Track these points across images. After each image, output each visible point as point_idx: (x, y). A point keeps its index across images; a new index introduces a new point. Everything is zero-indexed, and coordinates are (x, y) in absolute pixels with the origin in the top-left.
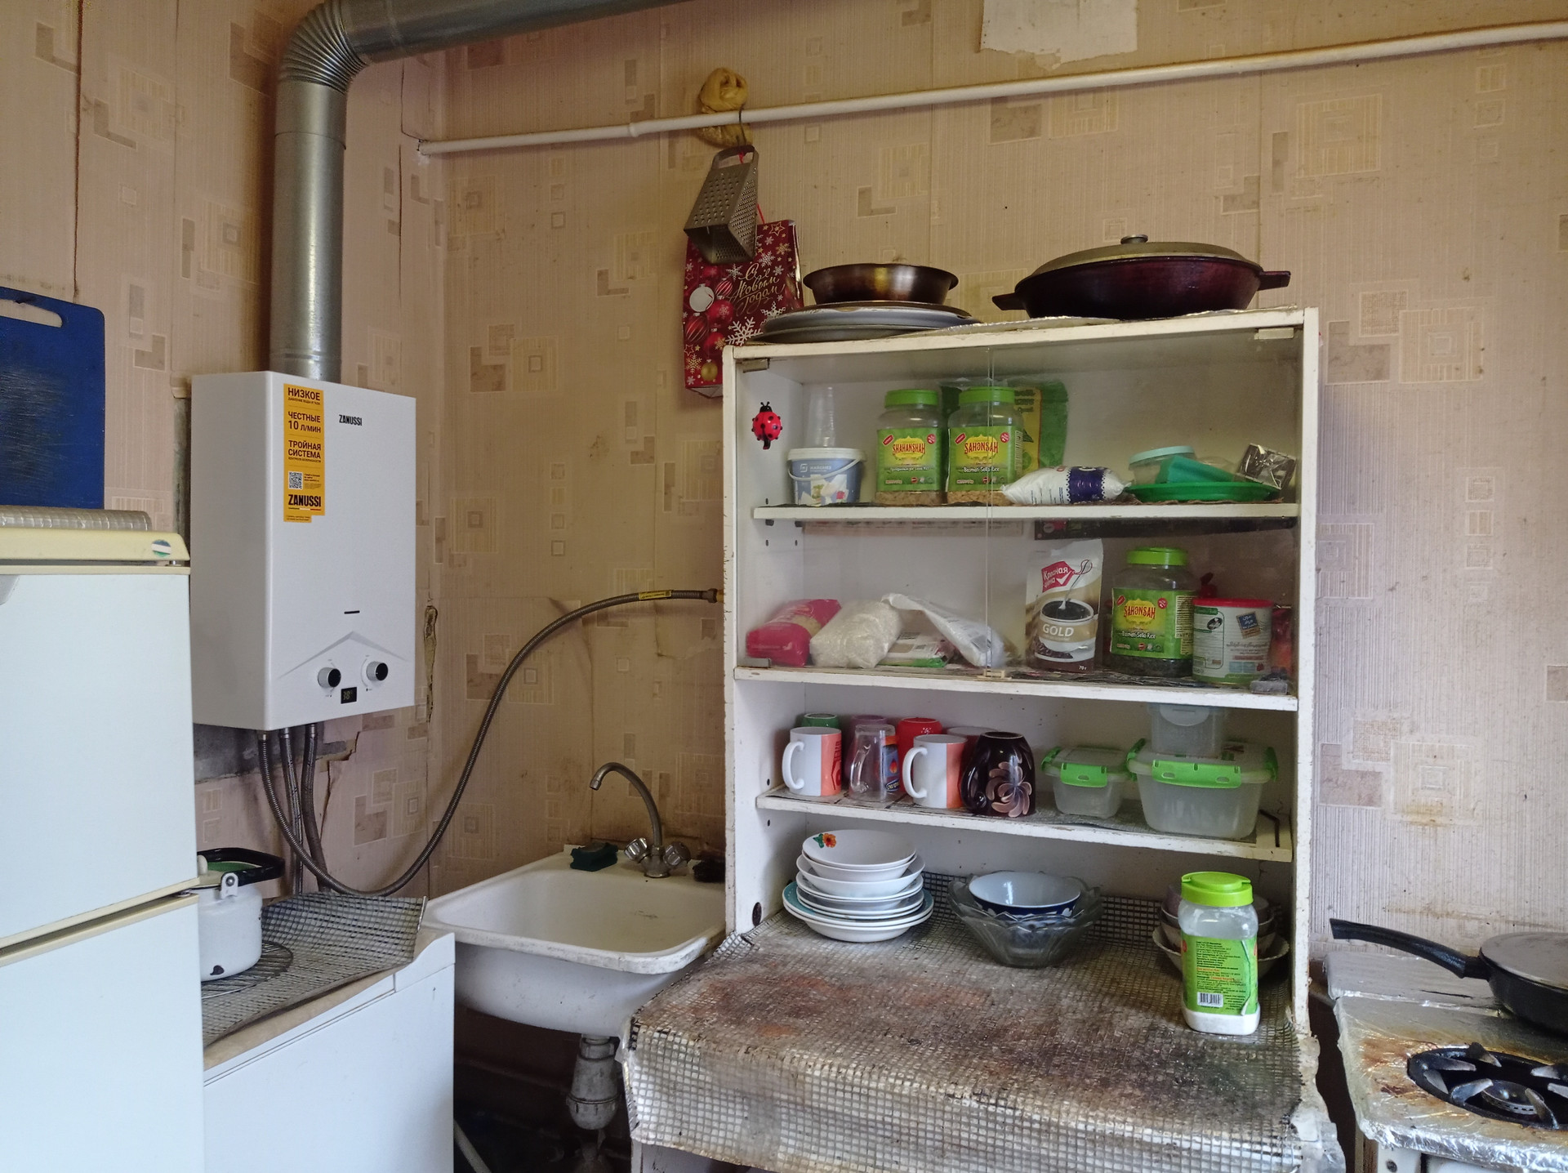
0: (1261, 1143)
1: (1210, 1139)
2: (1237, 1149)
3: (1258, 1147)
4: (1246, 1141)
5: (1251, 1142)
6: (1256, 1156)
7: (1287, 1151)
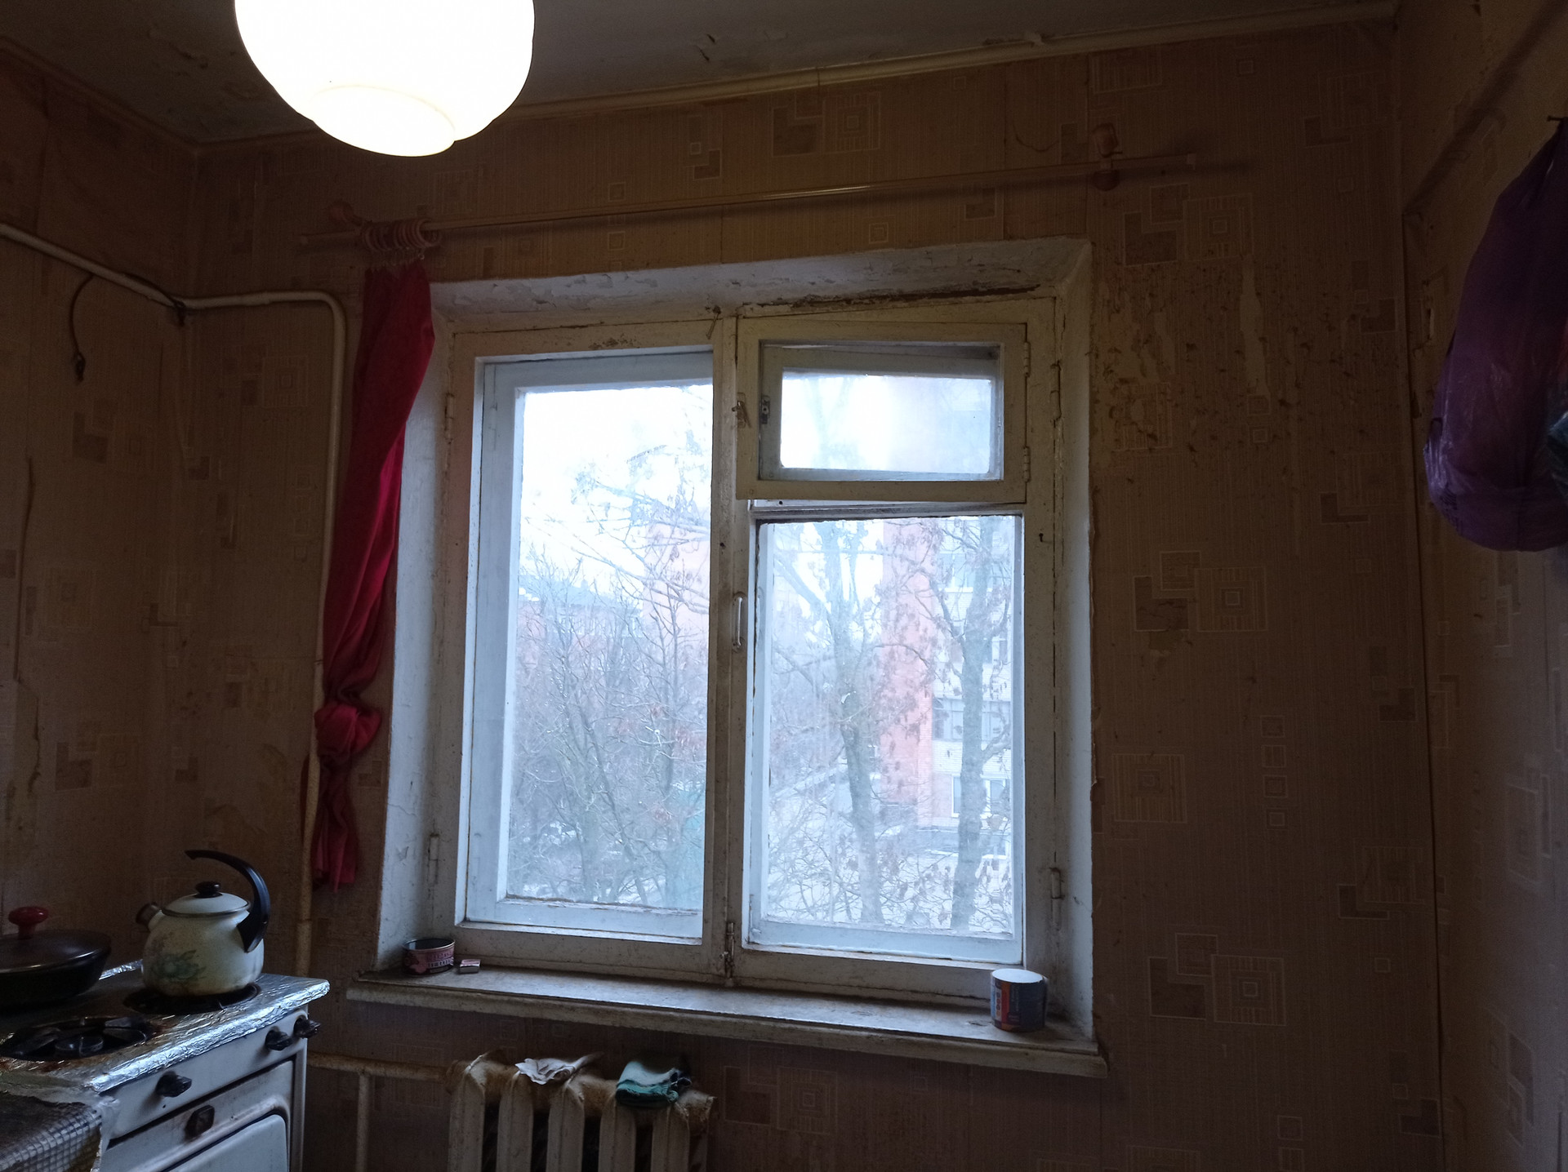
0: (71, 1124)
1: (39, 1143)
2: (60, 1137)
3: (71, 1128)
4: (62, 1129)
5: (65, 1128)
6: (73, 1135)
7: (90, 1119)
